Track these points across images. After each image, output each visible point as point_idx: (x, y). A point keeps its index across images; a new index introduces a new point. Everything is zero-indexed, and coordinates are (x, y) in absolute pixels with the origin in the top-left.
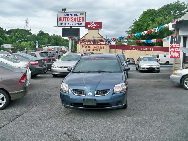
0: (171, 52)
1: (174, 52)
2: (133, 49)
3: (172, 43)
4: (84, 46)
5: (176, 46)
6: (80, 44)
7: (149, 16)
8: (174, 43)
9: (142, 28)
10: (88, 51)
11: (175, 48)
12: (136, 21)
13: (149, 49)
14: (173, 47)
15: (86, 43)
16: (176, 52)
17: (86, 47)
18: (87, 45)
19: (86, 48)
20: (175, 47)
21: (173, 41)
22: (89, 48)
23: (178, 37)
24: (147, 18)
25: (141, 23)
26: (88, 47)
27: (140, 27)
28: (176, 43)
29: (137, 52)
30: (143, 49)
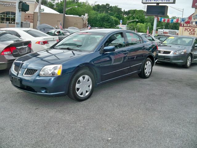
4: (187, 29)
6: (183, 26)
10: (191, 35)
15: (190, 26)
17: (190, 30)
18: (191, 28)
19: (190, 32)
22: (193, 32)
26: (192, 30)
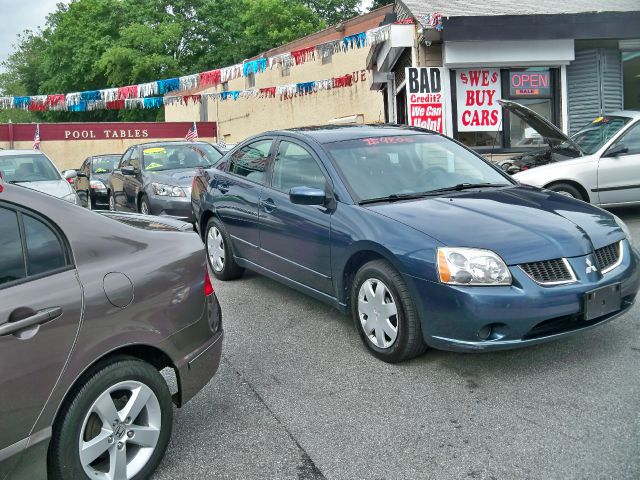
0: (416, 120)
1: (424, 118)
2: (76, 134)
3: (416, 91)
5: (427, 99)
7: (95, 18)
8: (422, 91)
9: (72, 61)
11: (425, 106)
12: (30, 37)
13: (133, 133)
14: (420, 103)
16: (429, 120)
20: (425, 103)
21: (417, 83)
23: (432, 71)
24: (86, 26)
25: (65, 43)
27: (64, 60)
28: (428, 91)
29: (93, 146)
30: (111, 135)
